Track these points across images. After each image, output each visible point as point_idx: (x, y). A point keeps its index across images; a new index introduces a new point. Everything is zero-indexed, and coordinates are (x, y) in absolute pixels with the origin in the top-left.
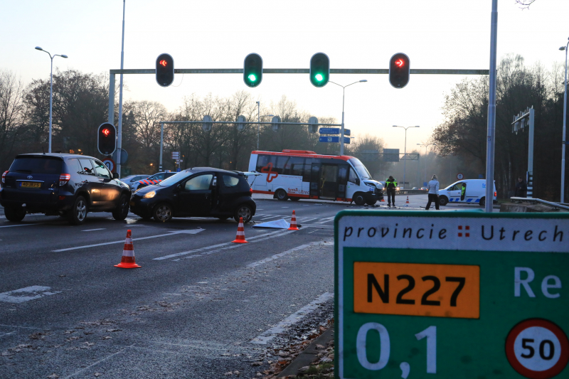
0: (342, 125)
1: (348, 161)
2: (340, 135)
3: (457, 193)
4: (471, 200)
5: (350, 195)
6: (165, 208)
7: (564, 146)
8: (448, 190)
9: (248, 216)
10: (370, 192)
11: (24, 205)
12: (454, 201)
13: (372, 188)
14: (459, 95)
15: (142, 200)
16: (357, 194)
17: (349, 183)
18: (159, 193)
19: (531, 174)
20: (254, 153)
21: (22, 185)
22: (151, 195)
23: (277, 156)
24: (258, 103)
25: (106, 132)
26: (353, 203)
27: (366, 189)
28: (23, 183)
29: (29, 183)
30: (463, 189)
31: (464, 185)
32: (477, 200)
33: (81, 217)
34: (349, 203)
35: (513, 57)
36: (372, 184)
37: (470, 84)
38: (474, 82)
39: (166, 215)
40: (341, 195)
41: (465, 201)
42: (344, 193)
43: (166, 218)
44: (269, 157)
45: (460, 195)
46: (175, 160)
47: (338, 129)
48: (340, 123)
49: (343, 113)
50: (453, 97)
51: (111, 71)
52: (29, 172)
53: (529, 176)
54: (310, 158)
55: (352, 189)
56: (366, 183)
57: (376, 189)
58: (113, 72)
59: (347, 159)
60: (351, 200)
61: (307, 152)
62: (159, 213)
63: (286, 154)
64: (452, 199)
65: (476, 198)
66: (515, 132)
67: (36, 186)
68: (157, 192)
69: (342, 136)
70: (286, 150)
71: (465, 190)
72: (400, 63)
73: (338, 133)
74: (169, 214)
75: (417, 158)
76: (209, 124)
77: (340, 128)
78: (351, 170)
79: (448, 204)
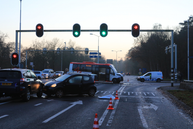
0: (98, 51)
1: (110, 66)
2: (97, 55)
3: (148, 77)
4: (154, 79)
5: (111, 79)
6: (60, 91)
7: (188, 58)
8: (145, 76)
9: (94, 93)
10: (119, 78)
11: (4, 94)
12: (147, 80)
13: (120, 77)
14: (139, 39)
15: (49, 88)
16: (114, 79)
17: (110, 75)
18: (58, 85)
19: (176, 69)
20: (71, 63)
21: (2, 84)
22: (54, 86)
23: (81, 64)
24: (65, 43)
25: (15, 56)
26: (112, 82)
27: (117, 77)
28: (2, 83)
29: (6, 83)
30: (150, 75)
31: (151, 74)
32: (156, 80)
33: (28, 98)
34: (111, 82)
35: (158, 25)
36: (120, 75)
37: (143, 35)
38: (145, 34)
39: (61, 94)
40: (108, 79)
41: (151, 80)
42: (109, 78)
43: (61, 95)
44: (77, 65)
45: (150, 78)
46: (31, 66)
47: (97, 53)
48: (98, 50)
49: (98, 46)
50: (137, 40)
51: (16, 31)
52: (5, 78)
53: (176, 70)
54: (94, 65)
55: (112, 77)
56: (117, 75)
57: (121, 77)
58: (17, 31)
59: (109, 65)
60: (111, 81)
61: (93, 63)
62: (58, 93)
63: (84, 64)
64: (146, 80)
65: (155, 79)
66: (166, 53)
67: (9, 85)
68: (57, 84)
69: (98, 55)
70: (84, 62)
71: (151, 76)
72: (136, 27)
73: (97, 54)
74: (62, 94)
75: (119, 63)
76: (45, 51)
77: (97, 52)
78: (111, 69)
79: (145, 81)
